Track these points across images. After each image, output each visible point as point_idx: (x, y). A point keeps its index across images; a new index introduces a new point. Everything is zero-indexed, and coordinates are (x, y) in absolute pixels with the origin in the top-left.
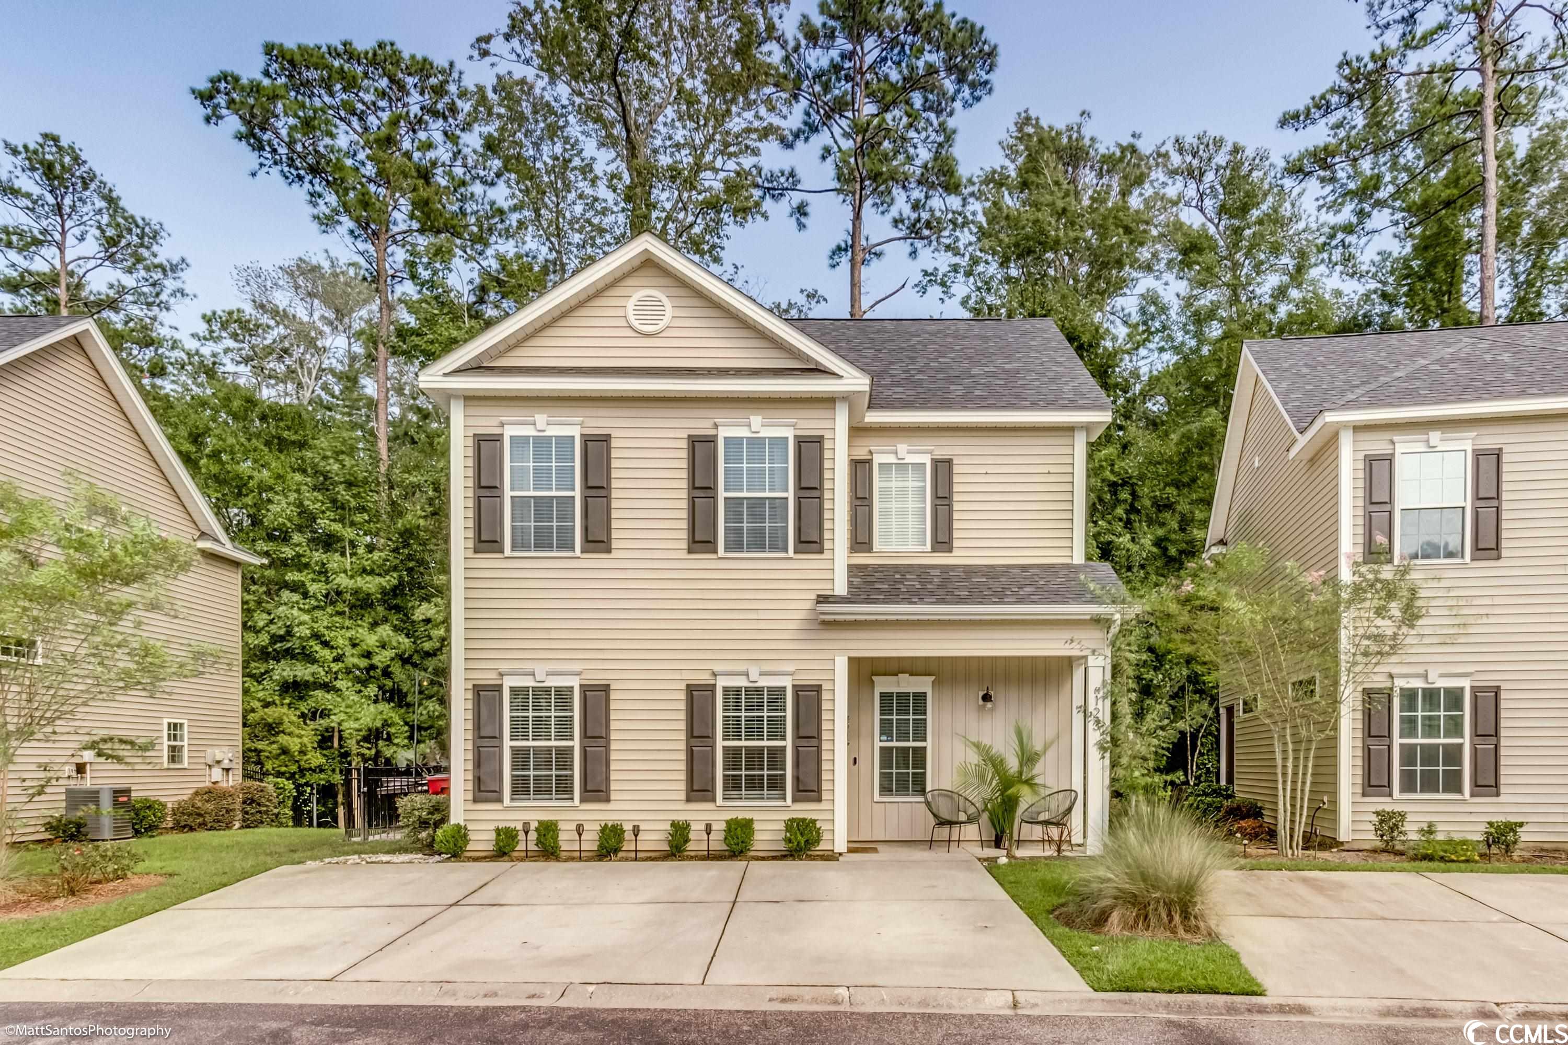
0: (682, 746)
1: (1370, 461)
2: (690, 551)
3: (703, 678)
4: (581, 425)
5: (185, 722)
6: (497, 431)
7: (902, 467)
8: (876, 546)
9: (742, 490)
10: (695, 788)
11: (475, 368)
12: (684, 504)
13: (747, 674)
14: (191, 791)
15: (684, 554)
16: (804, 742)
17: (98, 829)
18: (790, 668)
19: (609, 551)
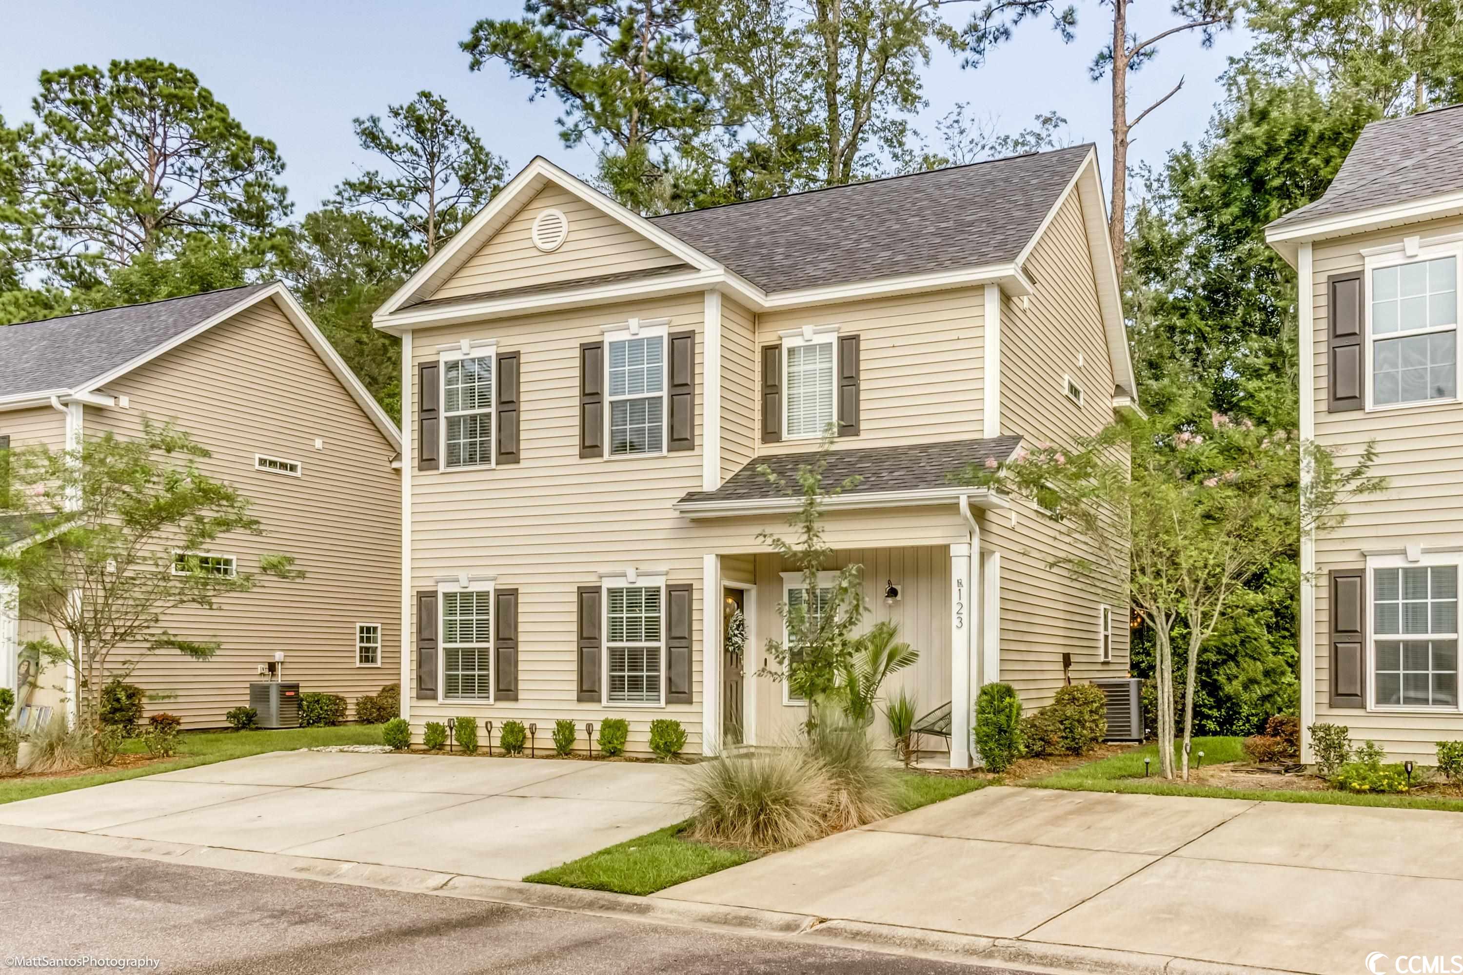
0: (574, 647)
1: (1335, 282)
2: (582, 456)
3: (590, 580)
4: (497, 345)
5: (379, 625)
6: (433, 358)
7: (810, 349)
8: (785, 435)
9: (624, 393)
10: (584, 688)
11: (418, 303)
12: (577, 411)
13: (624, 575)
14: (380, 689)
15: (576, 460)
16: (676, 643)
17: (268, 718)
18: (663, 567)
19: (517, 461)
